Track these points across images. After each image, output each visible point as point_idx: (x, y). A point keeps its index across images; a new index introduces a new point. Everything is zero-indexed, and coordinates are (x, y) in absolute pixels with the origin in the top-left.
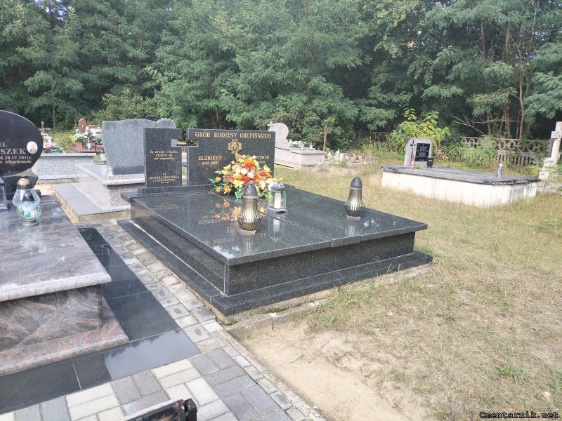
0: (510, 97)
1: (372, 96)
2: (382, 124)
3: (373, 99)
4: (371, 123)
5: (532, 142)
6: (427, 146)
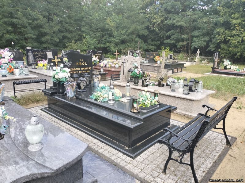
0: (187, 43)
1: (149, 42)
5: (192, 54)
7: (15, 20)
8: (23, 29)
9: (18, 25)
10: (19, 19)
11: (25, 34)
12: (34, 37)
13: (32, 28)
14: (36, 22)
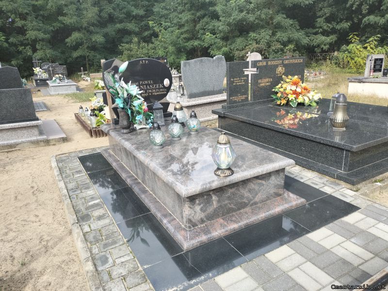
3: (320, 28)
6: (381, 60)
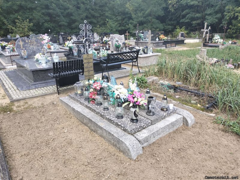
0: (201, 21)
1: (167, 22)
2: (171, 29)
3: (167, 23)
4: (168, 30)
6: (183, 34)
7: (51, 11)
8: (57, 18)
9: (53, 15)
10: (54, 10)
11: (59, 22)
12: (66, 24)
13: (64, 16)
14: (67, 11)
